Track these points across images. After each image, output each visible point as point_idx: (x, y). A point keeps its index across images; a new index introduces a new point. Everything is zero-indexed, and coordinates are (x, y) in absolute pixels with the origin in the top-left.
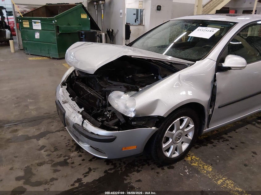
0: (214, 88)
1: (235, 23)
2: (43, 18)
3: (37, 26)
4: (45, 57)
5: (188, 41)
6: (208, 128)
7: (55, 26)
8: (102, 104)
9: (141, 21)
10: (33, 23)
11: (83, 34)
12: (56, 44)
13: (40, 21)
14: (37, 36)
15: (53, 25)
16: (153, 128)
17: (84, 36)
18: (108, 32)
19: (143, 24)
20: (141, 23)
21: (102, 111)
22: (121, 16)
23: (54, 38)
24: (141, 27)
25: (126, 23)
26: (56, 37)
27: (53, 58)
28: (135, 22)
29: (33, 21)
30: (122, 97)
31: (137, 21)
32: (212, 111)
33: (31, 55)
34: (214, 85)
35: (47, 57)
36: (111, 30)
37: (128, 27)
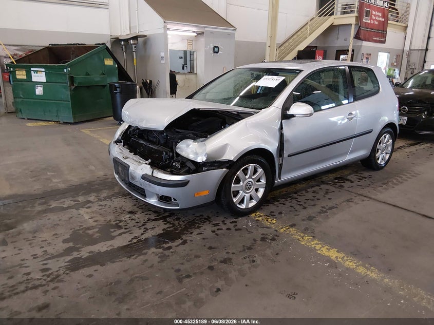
0: (282, 136)
1: (301, 71)
2: (49, 65)
3: (39, 76)
4: (51, 121)
5: (258, 92)
6: (280, 179)
7: (68, 76)
8: (169, 156)
9: (192, 68)
10: (32, 72)
11: (118, 88)
12: (70, 103)
13: (43, 70)
14: (39, 91)
15: (65, 74)
16: (224, 169)
17: (118, 89)
18: (145, 83)
19: (195, 72)
20: (192, 71)
21: (170, 162)
22: (163, 62)
23: (66, 94)
24: (192, 77)
25: (171, 71)
26: (69, 93)
27: (64, 122)
28: (183, 68)
29: (32, 69)
30: (191, 146)
31: (185, 68)
32: (282, 160)
33: (28, 119)
34: (281, 133)
35: (54, 121)
36: (148, 81)
37: (173, 77)
